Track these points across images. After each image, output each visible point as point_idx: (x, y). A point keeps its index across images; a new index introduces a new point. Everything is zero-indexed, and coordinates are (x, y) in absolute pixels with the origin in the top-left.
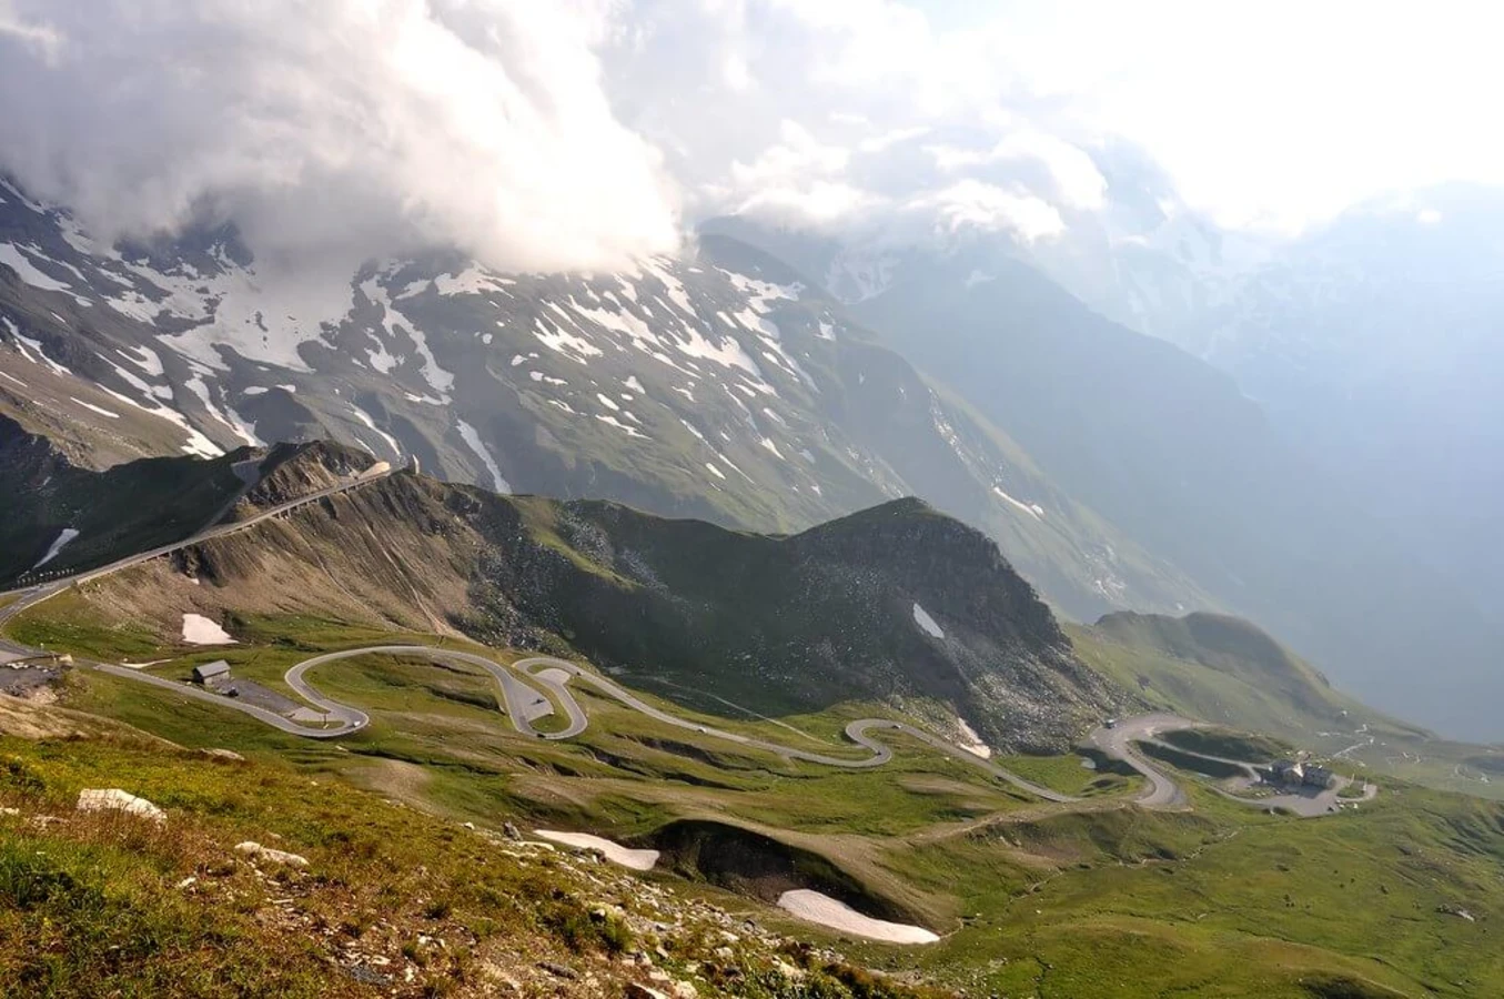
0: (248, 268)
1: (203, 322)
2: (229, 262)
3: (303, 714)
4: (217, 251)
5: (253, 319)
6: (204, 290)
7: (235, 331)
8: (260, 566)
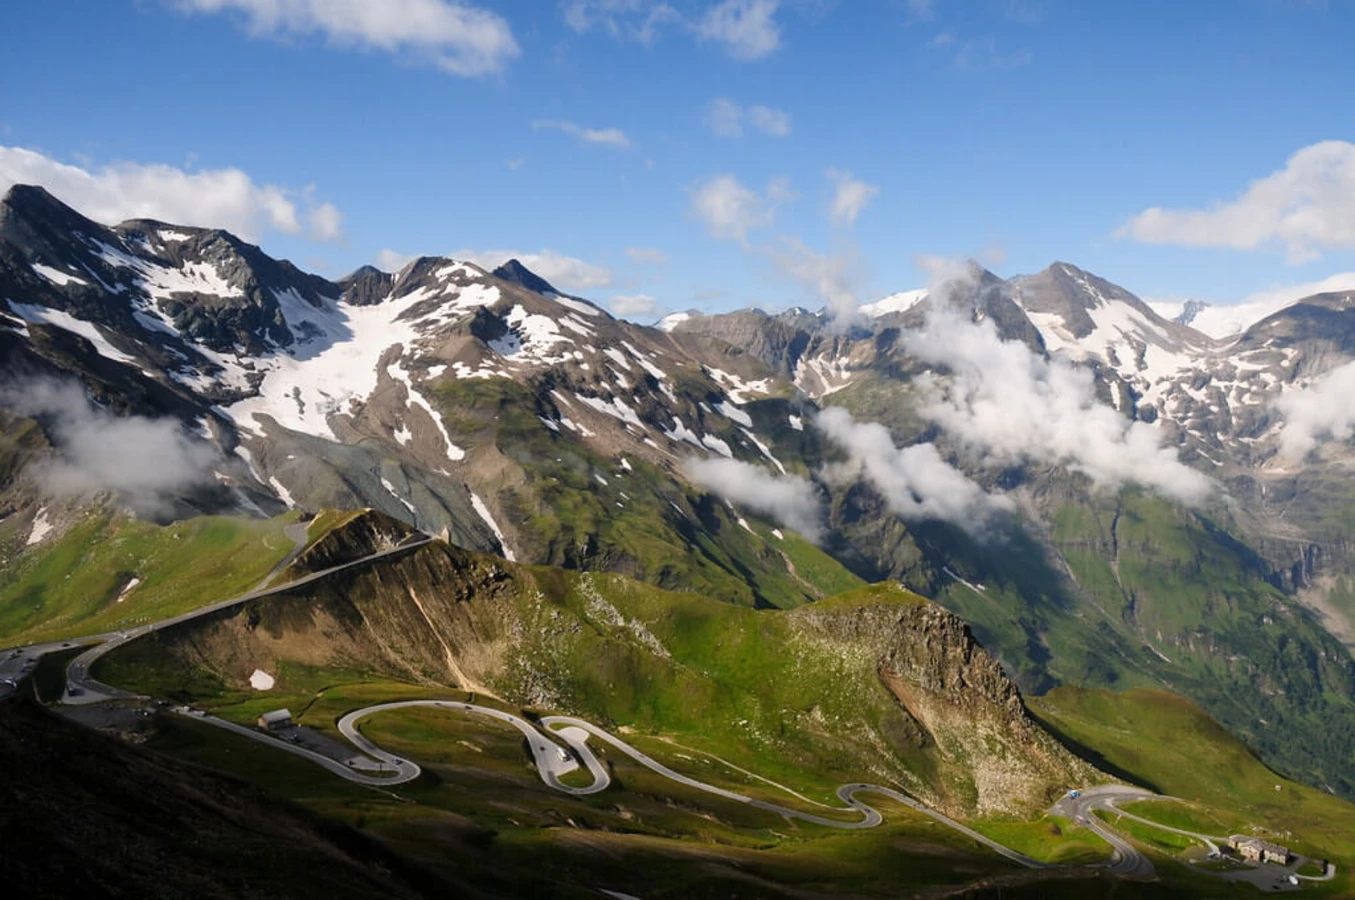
0: (288, 348)
1: (248, 395)
2: (273, 342)
3: (361, 763)
4: (263, 333)
5: (291, 393)
6: (251, 367)
7: (275, 403)
8: (312, 622)
